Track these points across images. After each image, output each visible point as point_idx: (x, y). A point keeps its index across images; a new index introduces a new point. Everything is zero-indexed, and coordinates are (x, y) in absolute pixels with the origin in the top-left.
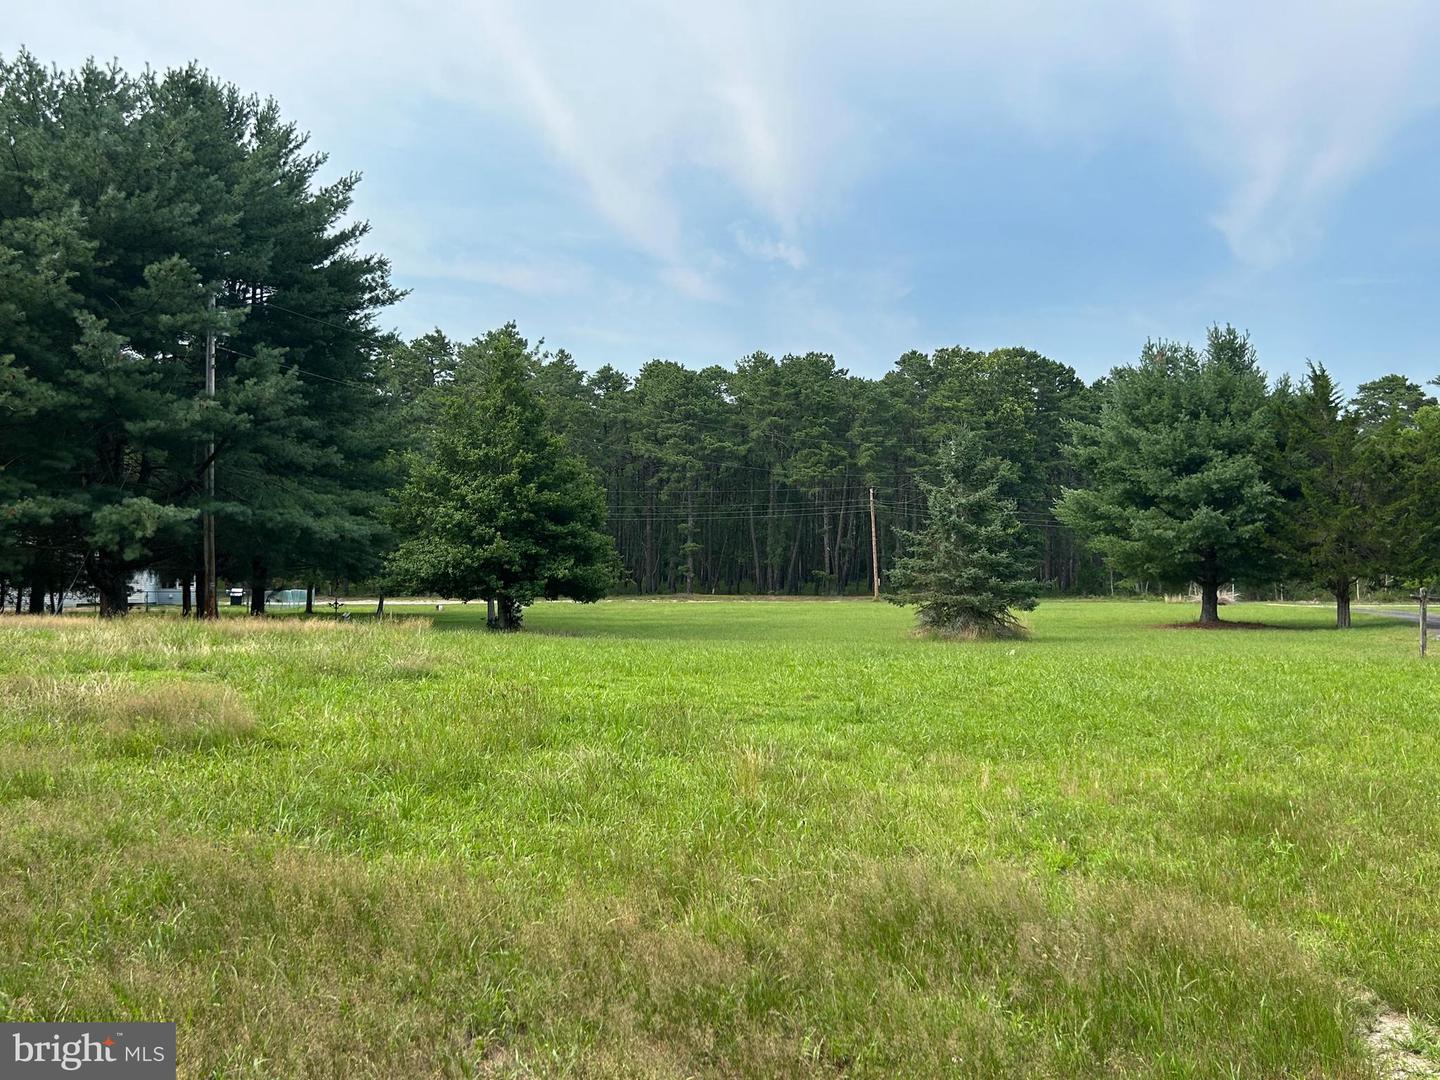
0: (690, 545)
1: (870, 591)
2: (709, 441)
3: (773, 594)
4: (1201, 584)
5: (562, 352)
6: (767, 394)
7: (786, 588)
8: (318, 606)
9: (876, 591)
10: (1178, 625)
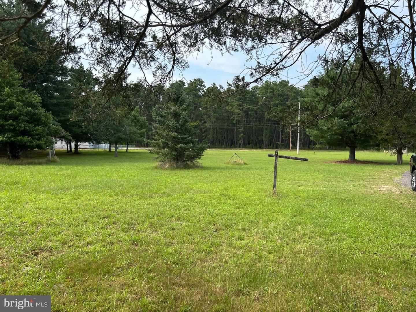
0: (242, 135)
1: (289, 148)
2: (246, 106)
3: (265, 149)
4: (350, 147)
5: (214, 83)
6: (264, 92)
7: (275, 147)
8: (129, 149)
9: (290, 148)
10: (340, 162)
